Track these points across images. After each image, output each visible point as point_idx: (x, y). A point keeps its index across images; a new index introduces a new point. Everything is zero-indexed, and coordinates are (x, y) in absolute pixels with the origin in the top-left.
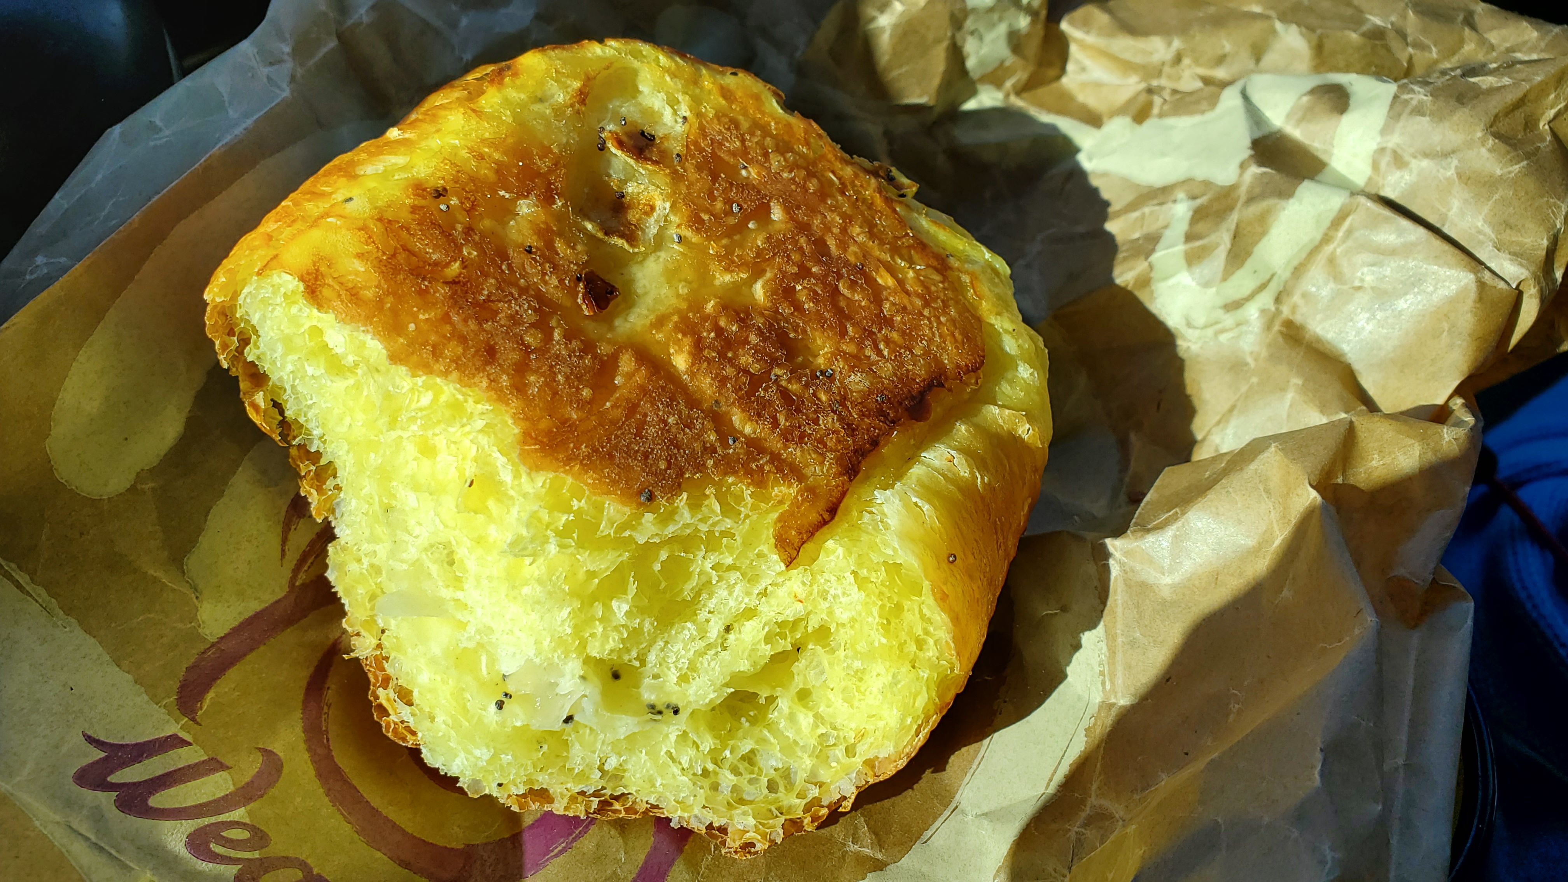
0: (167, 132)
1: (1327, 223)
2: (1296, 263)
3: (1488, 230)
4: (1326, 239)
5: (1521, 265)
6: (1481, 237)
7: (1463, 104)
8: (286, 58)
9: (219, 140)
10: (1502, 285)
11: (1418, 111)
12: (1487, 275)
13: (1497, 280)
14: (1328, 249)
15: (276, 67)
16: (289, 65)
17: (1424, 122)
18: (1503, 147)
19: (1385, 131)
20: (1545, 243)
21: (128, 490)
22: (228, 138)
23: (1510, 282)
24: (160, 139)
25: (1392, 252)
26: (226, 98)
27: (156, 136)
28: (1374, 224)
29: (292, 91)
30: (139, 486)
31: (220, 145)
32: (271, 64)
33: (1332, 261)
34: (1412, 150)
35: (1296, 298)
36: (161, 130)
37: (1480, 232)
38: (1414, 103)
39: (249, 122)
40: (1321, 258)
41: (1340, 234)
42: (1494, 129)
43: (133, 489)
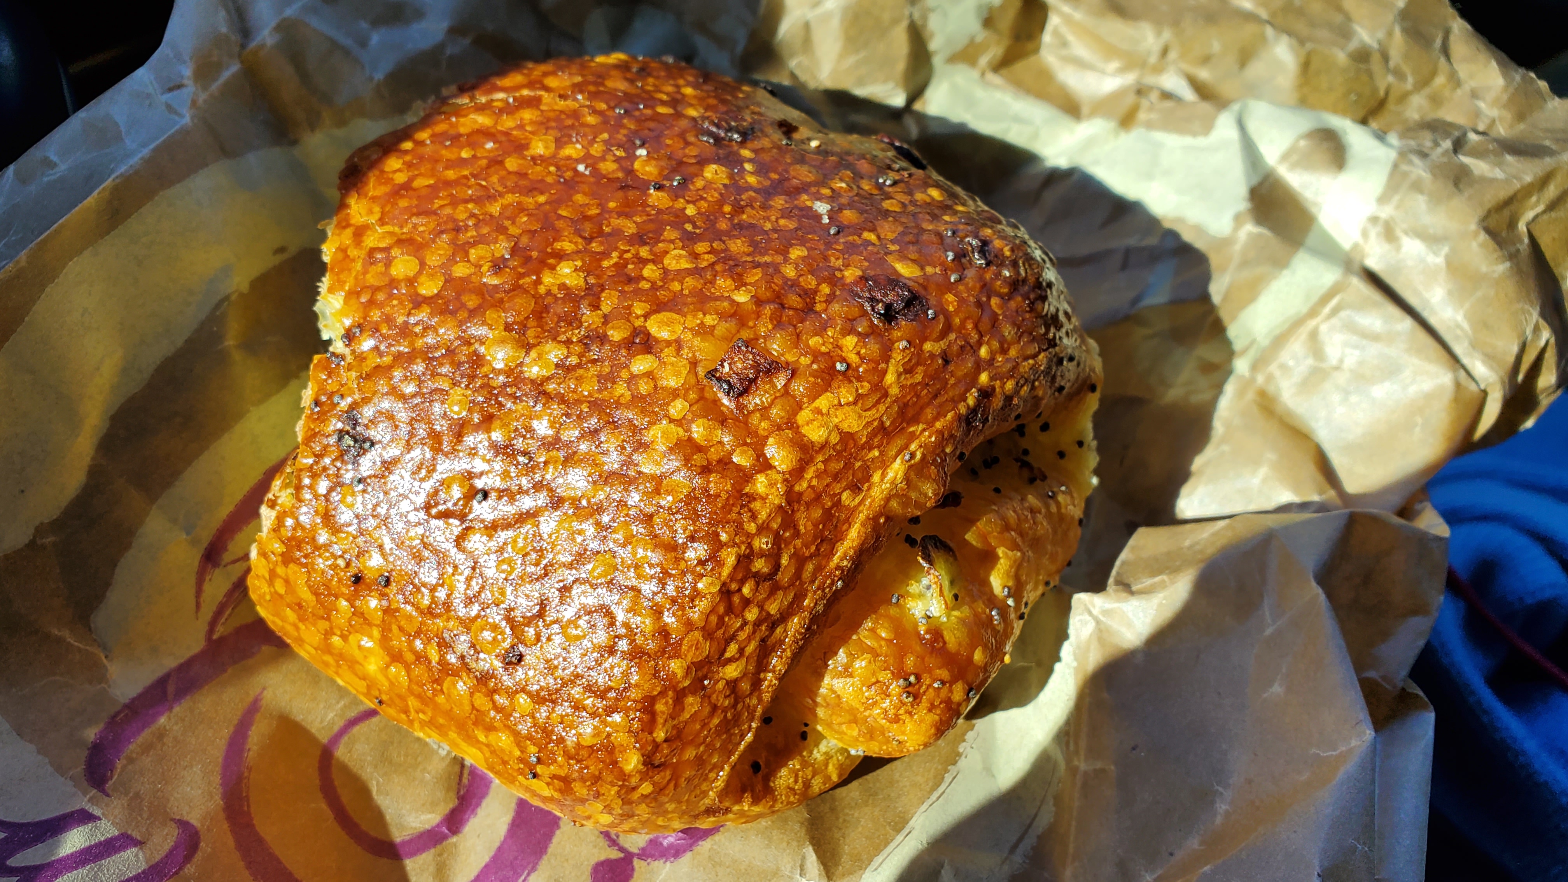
0: (63, 167)
1: (1315, 299)
2: (1277, 332)
3: (1466, 326)
4: (1313, 313)
5: (1491, 368)
6: (1459, 332)
7: (1459, 190)
8: (186, 82)
9: (113, 171)
10: (1473, 387)
11: (1417, 187)
12: (1462, 373)
13: (1470, 380)
14: (1312, 323)
15: (175, 93)
16: (190, 89)
17: (1420, 202)
18: (1491, 244)
19: (1382, 200)
20: (1515, 349)
21: (27, 546)
22: (123, 169)
23: (1480, 382)
24: (55, 174)
25: (1375, 337)
26: (123, 129)
27: (51, 172)
28: (1361, 306)
29: (192, 118)
30: (39, 542)
31: (113, 176)
32: (170, 90)
33: (1314, 335)
34: (1404, 226)
35: (1273, 368)
36: (55, 165)
37: (1458, 326)
38: (1413, 177)
39: (146, 152)
40: (1303, 332)
41: (1327, 310)
42: (1486, 224)
43: (32, 545)
